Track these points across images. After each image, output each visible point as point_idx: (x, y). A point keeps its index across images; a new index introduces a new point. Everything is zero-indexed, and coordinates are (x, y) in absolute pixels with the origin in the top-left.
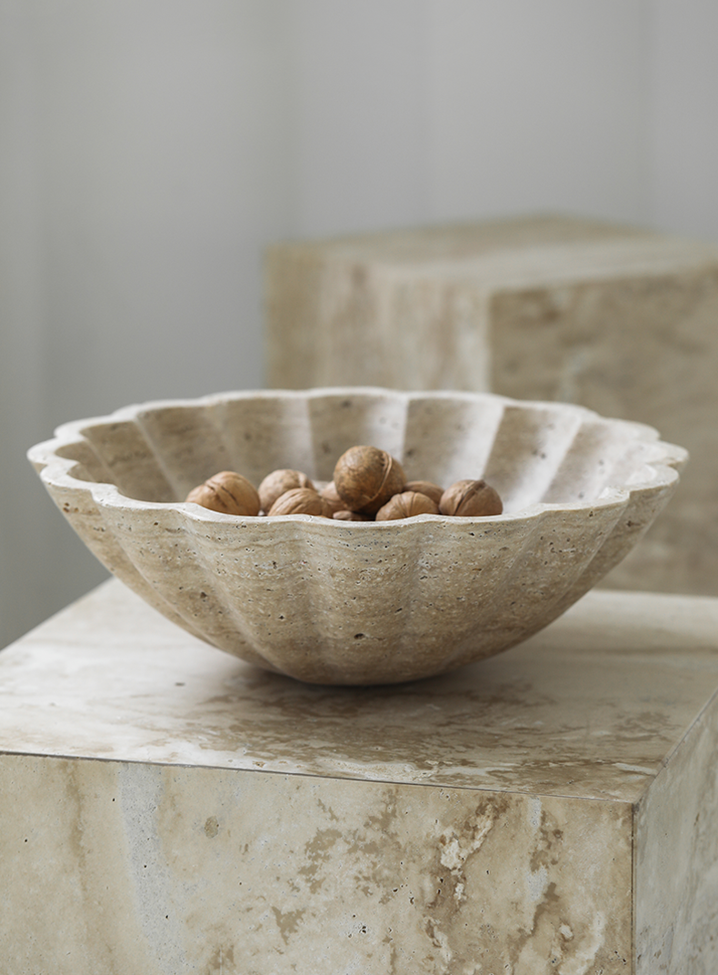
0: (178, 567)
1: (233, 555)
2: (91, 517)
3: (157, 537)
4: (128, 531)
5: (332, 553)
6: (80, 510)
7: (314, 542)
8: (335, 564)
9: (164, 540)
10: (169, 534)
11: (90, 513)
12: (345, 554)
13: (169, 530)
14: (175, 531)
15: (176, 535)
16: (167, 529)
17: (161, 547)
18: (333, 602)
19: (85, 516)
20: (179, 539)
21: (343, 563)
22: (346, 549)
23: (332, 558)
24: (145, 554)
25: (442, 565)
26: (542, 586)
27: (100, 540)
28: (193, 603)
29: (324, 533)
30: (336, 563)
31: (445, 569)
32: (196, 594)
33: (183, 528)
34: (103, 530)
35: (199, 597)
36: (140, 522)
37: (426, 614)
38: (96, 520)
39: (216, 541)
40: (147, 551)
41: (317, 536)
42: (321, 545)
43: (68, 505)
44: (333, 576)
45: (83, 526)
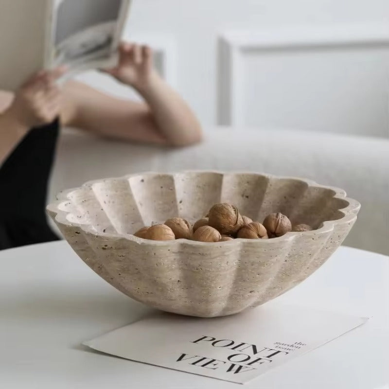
2: (119, 251)
6: (114, 248)
17: (168, 261)
18: (247, 277)
19: (115, 251)
24: (159, 265)
27: (120, 261)
35: (176, 282)
38: (122, 251)
43: (106, 246)
44: (252, 265)
45: (112, 255)
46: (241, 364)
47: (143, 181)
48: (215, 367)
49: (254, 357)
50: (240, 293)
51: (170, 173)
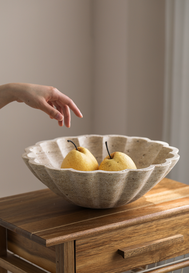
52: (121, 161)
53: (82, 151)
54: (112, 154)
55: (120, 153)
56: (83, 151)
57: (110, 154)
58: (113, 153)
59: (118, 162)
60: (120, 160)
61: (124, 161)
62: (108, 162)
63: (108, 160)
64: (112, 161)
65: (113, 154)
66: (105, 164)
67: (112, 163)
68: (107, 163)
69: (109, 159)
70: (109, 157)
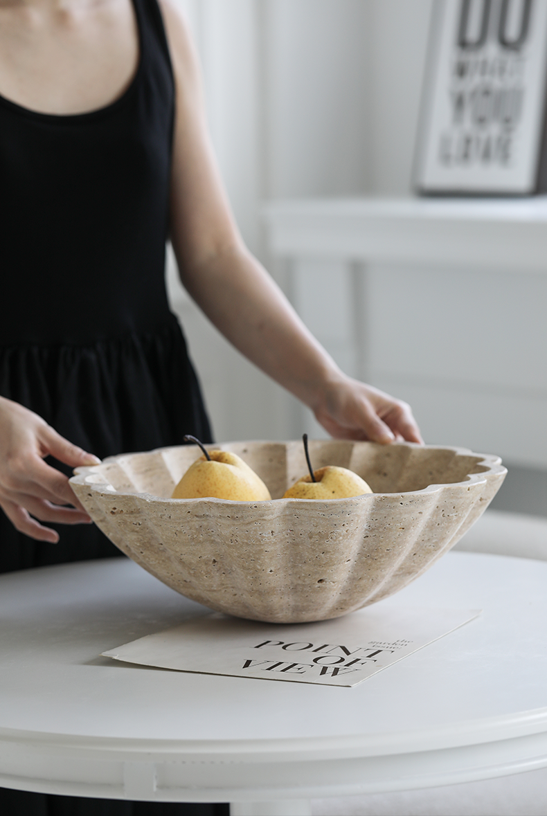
0: (200, 542)
1: (245, 528)
2: (132, 516)
3: (188, 522)
4: (168, 519)
5: (312, 521)
6: (124, 511)
7: (300, 515)
8: (313, 530)
9: (193, 523)
10: (197, 519)
11: (132, 513)
12: (321, 521)
13: (197, 516)
14: (201, 517)
15: (201, 519)
16: (196, 516)
17: (190, 529)
18: (308, 557)
19: (128, 515)
20: (203, 522)
21: (319, 528)
22: (322, 518)
23: (312, 525)
24: (178, 535)
25: (380, 527)
26: (434, 541)
27: (137, 532)
28: (207, 568)
29: (308, 508)
30: (314, 528)
31: (381, 530)
32: (210, 561)
33: (207, 514)
34: (139, 524)
35: (211, 563)
36: (179, 512)
37: (364, 563)
38: (136, 517)
39: (234, 519)
40: (180, 532)
41: (303, 510)
42: (305, 516)
43: (115, 509)
44: (311, 538)
45: (125, 522)
46: (337, 666)
47: (245, 451)
48: (300, 671)
49: (348, 659)
50: (304, 581)
51: (281, 442)
52: (342, 490)
53: (224, 460)
54: (317, 470)
55: (340, 470)
56: (226, 460)
57: (314, 472)
58: (322, 469)
59: (333, 492)
60: (339, 487)
61: (350, 492)
62: (306, 490)
63: (306, 484)
64: (316, 487)
65: (320, 471)
66: (298, 493)
67: (317, 492)
68: (304, 490)
69: (308, 482)
70: (310, 479)
